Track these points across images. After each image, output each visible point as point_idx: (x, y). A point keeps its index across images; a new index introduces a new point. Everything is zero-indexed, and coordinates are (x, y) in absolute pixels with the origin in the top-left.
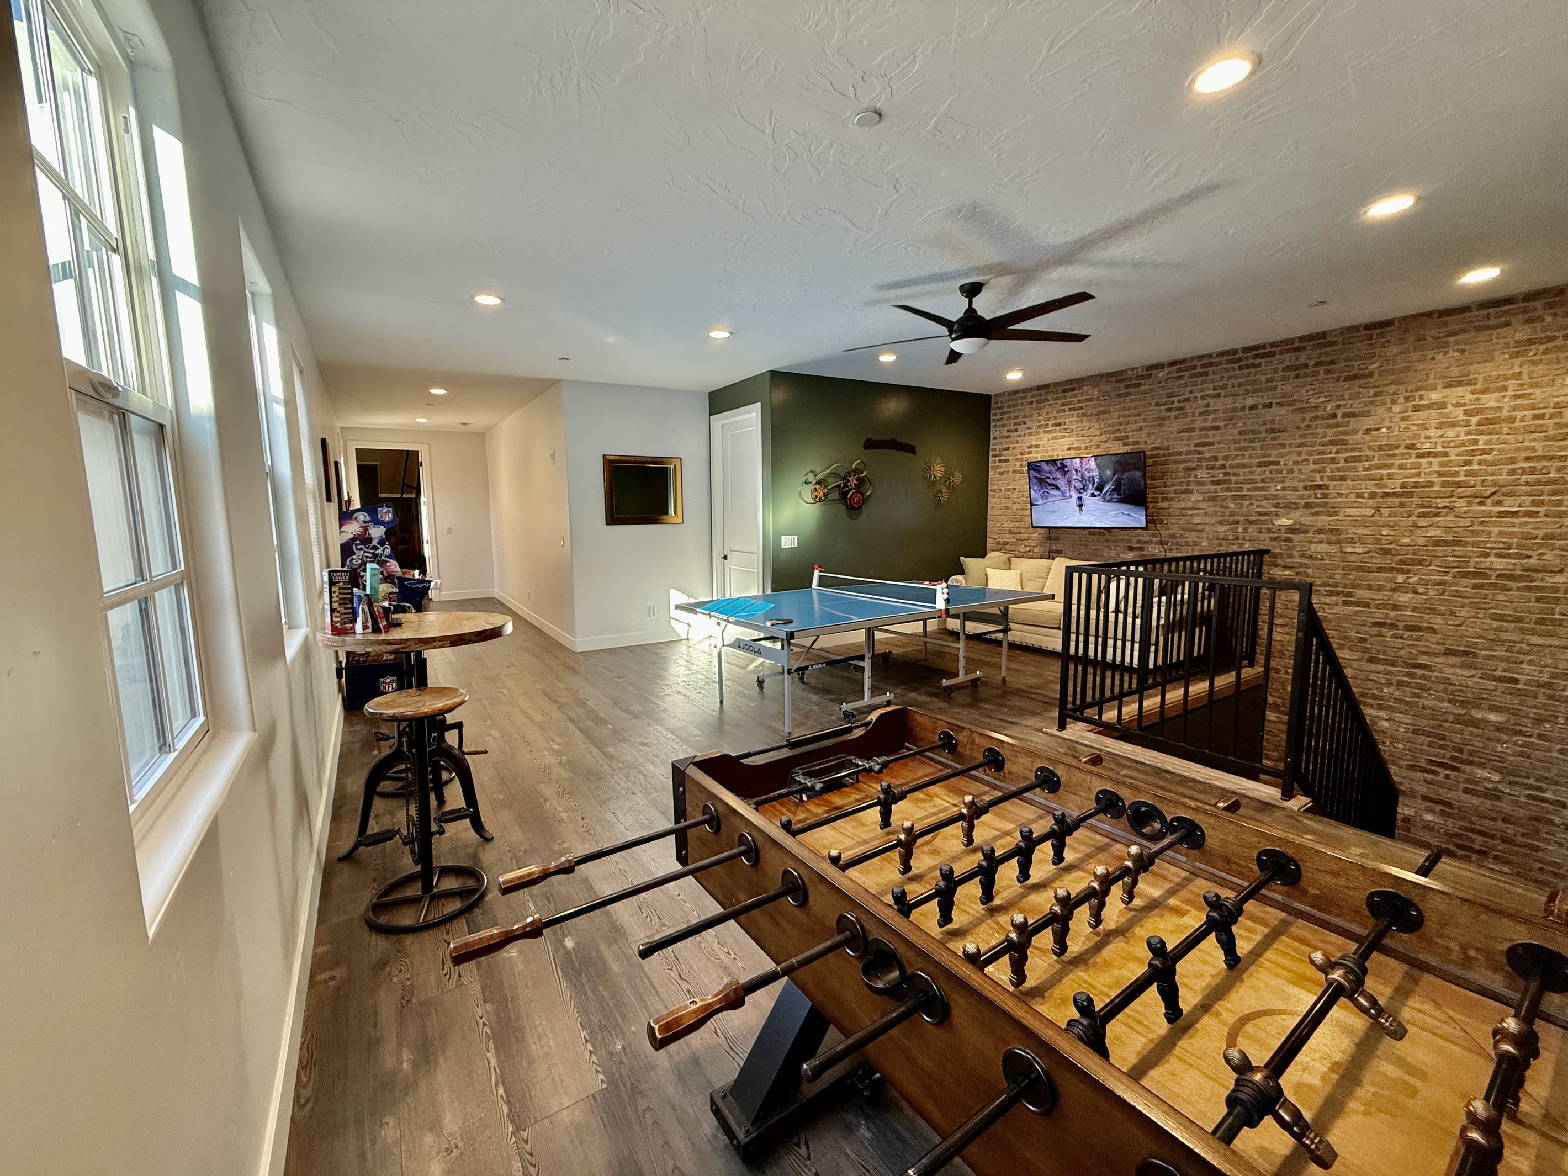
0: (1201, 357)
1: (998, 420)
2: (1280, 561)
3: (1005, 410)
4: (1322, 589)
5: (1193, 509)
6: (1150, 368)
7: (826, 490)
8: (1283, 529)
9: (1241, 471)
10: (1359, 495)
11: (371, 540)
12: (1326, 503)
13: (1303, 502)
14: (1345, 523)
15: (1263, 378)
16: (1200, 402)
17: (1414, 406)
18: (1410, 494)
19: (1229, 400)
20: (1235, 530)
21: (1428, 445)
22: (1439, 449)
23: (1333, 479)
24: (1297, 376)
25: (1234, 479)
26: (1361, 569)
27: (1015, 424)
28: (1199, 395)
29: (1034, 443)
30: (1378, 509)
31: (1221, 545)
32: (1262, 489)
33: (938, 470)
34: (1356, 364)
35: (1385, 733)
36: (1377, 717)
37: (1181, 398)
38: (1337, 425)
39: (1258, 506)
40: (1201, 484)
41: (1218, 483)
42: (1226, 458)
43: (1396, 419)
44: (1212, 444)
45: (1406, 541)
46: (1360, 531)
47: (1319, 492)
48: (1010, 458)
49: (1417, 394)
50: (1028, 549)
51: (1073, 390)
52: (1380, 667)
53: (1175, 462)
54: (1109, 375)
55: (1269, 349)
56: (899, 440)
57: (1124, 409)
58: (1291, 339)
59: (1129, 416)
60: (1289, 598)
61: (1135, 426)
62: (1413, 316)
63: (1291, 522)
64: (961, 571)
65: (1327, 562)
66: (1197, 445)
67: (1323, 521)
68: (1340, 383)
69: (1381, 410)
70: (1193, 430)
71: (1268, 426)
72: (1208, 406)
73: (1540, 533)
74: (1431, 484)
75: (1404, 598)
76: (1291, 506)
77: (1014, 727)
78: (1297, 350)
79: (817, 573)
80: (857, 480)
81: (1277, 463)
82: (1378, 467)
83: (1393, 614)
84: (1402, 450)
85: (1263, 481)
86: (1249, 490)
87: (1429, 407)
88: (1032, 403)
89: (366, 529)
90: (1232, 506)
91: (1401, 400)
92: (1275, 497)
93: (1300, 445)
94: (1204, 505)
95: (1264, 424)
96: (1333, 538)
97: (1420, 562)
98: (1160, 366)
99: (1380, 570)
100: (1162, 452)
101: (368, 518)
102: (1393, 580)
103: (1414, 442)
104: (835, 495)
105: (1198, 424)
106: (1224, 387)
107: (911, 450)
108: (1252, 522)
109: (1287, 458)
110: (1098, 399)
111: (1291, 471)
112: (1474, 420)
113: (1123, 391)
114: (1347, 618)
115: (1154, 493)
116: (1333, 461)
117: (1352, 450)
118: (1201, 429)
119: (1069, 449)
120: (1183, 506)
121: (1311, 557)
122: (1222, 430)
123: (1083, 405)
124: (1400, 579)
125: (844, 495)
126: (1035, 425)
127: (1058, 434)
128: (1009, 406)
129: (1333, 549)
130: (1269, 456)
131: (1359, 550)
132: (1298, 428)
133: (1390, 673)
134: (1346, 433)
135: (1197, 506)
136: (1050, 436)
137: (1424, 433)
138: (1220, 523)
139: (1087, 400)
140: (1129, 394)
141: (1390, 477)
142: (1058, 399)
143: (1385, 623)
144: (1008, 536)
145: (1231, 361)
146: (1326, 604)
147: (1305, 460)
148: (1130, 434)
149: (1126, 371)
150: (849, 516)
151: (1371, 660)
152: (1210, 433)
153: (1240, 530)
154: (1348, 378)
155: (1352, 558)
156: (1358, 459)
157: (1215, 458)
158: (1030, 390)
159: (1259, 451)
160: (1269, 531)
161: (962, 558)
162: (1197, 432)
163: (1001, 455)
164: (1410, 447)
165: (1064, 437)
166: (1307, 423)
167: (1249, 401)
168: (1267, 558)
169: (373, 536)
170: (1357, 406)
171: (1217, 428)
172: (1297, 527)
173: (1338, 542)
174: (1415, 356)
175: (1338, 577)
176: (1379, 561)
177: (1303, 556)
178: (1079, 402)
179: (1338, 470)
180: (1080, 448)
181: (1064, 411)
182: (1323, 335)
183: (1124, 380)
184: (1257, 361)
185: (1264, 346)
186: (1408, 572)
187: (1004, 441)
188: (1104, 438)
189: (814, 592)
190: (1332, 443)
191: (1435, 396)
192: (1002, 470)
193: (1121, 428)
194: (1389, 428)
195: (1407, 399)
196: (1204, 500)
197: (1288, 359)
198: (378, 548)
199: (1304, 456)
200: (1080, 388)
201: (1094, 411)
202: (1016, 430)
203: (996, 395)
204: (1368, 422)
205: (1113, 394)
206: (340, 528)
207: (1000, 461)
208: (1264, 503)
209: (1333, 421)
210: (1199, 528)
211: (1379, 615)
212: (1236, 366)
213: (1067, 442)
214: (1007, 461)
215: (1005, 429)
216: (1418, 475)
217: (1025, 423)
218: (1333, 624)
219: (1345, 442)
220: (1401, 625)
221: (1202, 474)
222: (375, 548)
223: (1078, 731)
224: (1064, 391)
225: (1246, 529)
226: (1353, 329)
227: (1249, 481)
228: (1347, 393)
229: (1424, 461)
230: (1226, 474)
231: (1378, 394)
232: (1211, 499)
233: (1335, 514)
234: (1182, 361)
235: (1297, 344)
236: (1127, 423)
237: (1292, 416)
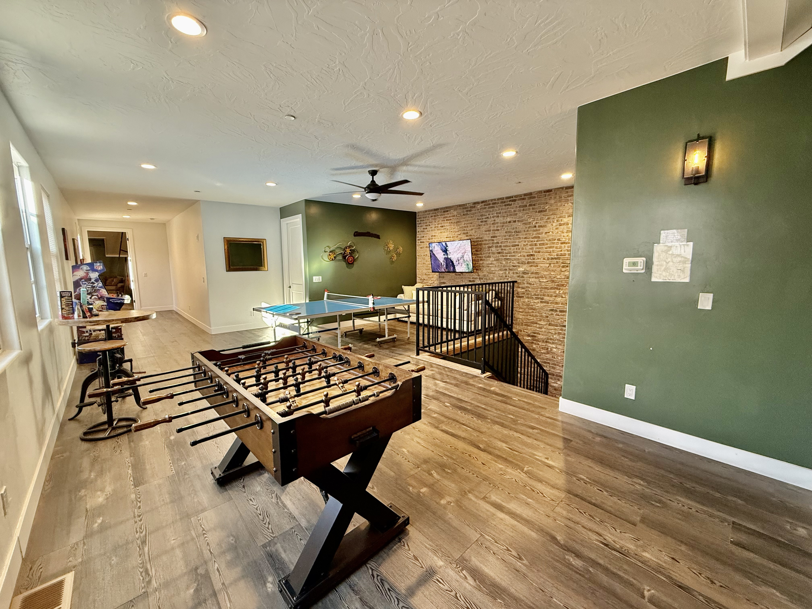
0: (492, 200)
1: (419, 224)
2: (520, 286)
3: (422, 219)
4: (534, 297)
5: (491, 264)
6: (475, 203)
7: (335, 255)
8: (521, 272)
9: (507, 248)
10: (544, 259)
11: (90, 279)
12: (534, 262)
13: (527, 261)
14: (540, 270)
15: (513, 210)
16: (492, 219)
17: (559, 224)
18: (559, 258)
19: (501, 218)
20: (505, 273)
21: (564, 239)
22: (567, 241)
23: (536, 252)
24: (523, 210)
25: (505, 251)
26: (546, 288)
27: (426, 226)
28: (492, 216)
29: (433, 235)
30: (550, 264)
31: (501, 279)
32: (514, 256)
33: (391, 246)
34: (542, 206)
35: (555, 353)
36: (552, 347)
37: (486, 217)
38: (536, 230)
39: (513, 263)
40: (493, 253)
41: (499, 253)
42: (502, 243)
43: (554, 229)
44: (496, 237)
45: (559, 277)
46: (545, 273)
47: (532, 257)
48: (424, 241)
49: (560, 219)
50: (432, 282)
51: (447, 211)
52: (552, 327)
53: (485, 244)
54: (460, 206)
55: (514, 198)
56: (371, 232)
57: (466, 221)
58: (520, 195)
59: (468, 224)
60: (524, 301)
61: (470, 228)
62: (558, 188)
63: (523, 269)
64: (402, 292)
65: (535, 285)
66: (492, 237)
67: (534, 269)
68: (537, 213)
69: (550, 225)
70: (490, 231)
71: (515, 230)
72: (495, 220)
74: (565, 255)
75: (559, 299)
76: (523, 263)
77: (401, 356)
78: (523, 199)
79: (326, 293)
80: (350, 250)
81: (518, 245)
82: (550, 247)
83: (555, 306)
84: (556, 241)
85: (514, 252)
86: (509, 256)
87: (564, 224)
88: (432, 216)
89: (88, 274)
90: (504, 263)
91: (555, 221)
92: (518, 259)
93: (526, 238)
94: (495, 262)
95: (514, 229)
96: (537, 276)
97: (563, 285)
98: (478, 203)
99: (551, 288)
100: (480, 240)
101: (89, 268)
102: (555, 292)
103: (560, 238)
104: (340, 257)
105: (492, 229)
106: (500, 213)
107: (378, 237)
108: (511, 270)
109: (521, 243)
111: (523, 249)
113: (465, 213)
114: (542, 308)
115: (478, 257)
116: (536, 245)
117: (542, 240)
118: (493, 231)
119: (447, 238)
120: (487, 263)
121: (530, 284)
122: (500, 231)
123: (451, 218)
124: (557, 292)
125: (344, 257)
126: (433, 226)
127: (442, 231)
128: (423, 218)
129: (537, 280)
130: (516, 242)
131: (545, 281)
132: (524, 231)
133: (555, 329)
134: (539, 234)
135: (493, 263)
136: (439, 231)
137: (562, 234)
138: (501, 270)
139: (453, 216)
140: (467, 214)
141: (553, 251)
142: (442, 215)
143: (553, 310)
144: (425, 276)
145: (502, 202)
146: (535, 303)
147: (527, 244)
148: (468, 232)
149: (466, 204)
150: (347, 267)
151: (549, 325)
152: (496, 232)
153: (507, 273)
154: (539, 212)
155: (543, 284)
156: (543, 244)
157: (498, 243)
158: (431, 210)
159: (512, 240)
160: (517, 273)
161: (403, 286)
162: (492, 232)
163: (421, 240)
164: (559, 240)
165: (444, 232)
166: (527, 229)
167: (508, 219)
168: (516, 284)
169: (92, 277)
170: (542, 224)
171: (498, 230)
172: (525, 271)
173: (538, 278)
174: (559, 204)
175: (539, 291)
176: (550, 285)
177: (528, 283)
178: (450, 217)
179: (537, 248)
180: (450, 237)
181: (444, 220)
182: (531, 194)
183: (466, 208)
184: (510, 203)
185: (512, 197)
186: (560, 289)
187: (421, 233)
188: (459, 233)
189: (325, 302)
190: (535, 237)
191: (565, 220)
192: (422, 246)
193: (465, 229)
194: (552, 232)
195: (557, 221)
196: (495, 260)
197: (520, 203)
198: (94, 283)
199: (527, 243)
200: (450, 211)
201: (455, 221)
202: (426, 228)
203: (418, 212)
204: (546, 230)
205: (462, 214)
206: (73, 273)
207: (421, 242)
208: (515, 262)
209: (535, 229)
210: (493, 272)
211: (551, 306)
212: (504, 204)
213: (445, 234)
214: (423, 242)
215: (422, 228)
216: (561, 251)
217: (430, 225)
218: (538, 311)
219: (539, 237)
220: (558, 310)
221: (494, 249)
222: (93, 283)
223: (424, 356)
224: (444, 212)
225: (509, 273)
226: (540, 192)
227: (510, 253)
228: (539, 218)
229: (563, 245)
230: (502, 249)
231: (548, 219)
232: (497, 260)
233: (537, 266)
234: (486, 201)
235: (523, 197)
236: (467, 227)
237: (522, 226)
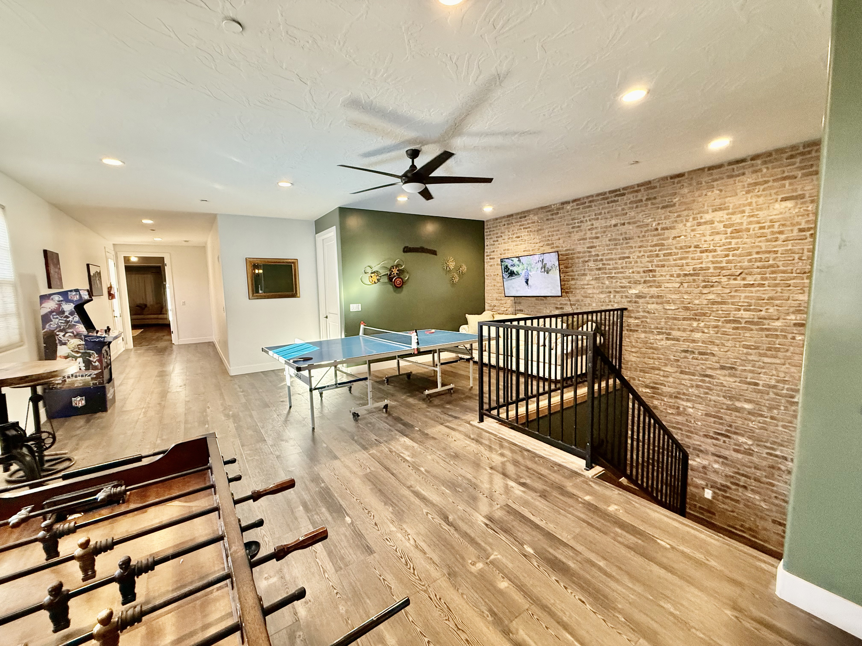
0: (588, 197)
1: (488, 235)
2: (632, 315)
3: (492, 229)
4: (655, 331)
5: (588, 285)
6: (563, 203)
7: (378, 277)
8: (634, 296)
9: (611, 262)
10: (672, 276)
11: (63, 312)
12: (655, 281)
13: (643, 280)
14: (664, 292)
15: (620, 208)
16: (589, 223)
17: (698, 223)
18: (698, 275)
19: (603, 221)
20: (609, 297)
21: (706, 246)
22: (712, 247)
23: (657, 266)
24: (637, 207)
25: (608, 267)
26: (675, 319)
27: (497, 237)
28: (588, 218)
29: (507, 248)
30: (682, 283)
31: (602, 306)
32: (622, 273)
33: (452, 265)
34: (667, 199)
35: (691, 415)
36: (687, 406)
37: (579, 221)
38: (659, 235)
39: (620, 283)
40: (591, 270)
41: (600, 269)
42: (603, 255)
43: (689, 231)
44: (595, 247)
45: (697, 302)
46: (673, 296)
47: (651, 274)
48: (495, 257)
49: (699, 216)
50: (506, 309)
51: (525, 217)
52: (687, 377)
53: (578, 258)
54: (542, 208)
55: (622, 192)
56: (425, 247)
57: (550, 227)
58: (632, 186)
59: (554, 231)
60: (638, 336)
61: (557, 237)
62: (695, 171)
63: (637, 292)
64: (466, 323)
65: (657, 315)
66: (588, 248)
67: (654, 291)
68: (660, 210)
69: (681, 225)
70: (585, 239)
71: (624, 236)
72: (593, 225)
73: (766, 296)
74: (708, 269)
75: (697, 336)
76: (636, 282)
78: (637, 191)
79: (362, 327)
80: (398, 271)
81: (629, 257)
82: (681, 259)
83: (691, 345)
84: (692, 249)
85: (622, 268)
86: (615, 273)
87: (705, 223)
88: (505, 225)
89: (60, 305)
90: (607, 282)
91: (691, 220)
92: (629, 277)
93: (641, 247)
94: (593, 282)
95: (621, 234)
96: (659, 300)
97: (704, 314)
98: (568, 203)
99: (684, 319)
100: (571, 252)
101: (61, 299)
102: (690, 325)
103: (698, 244)
104: (385, 279)
105: (588, 235)
106: (600, 214)
107: (434, 253)
108: (618, 292)
109: (634, 254)
110: (538, 222)
111: (636, 262)
112: (729, 230)
113: (550, 217)
114: (668, 348)
115: (568, 276)
116: (657, 256)
117: (667, 249)
118: (590, 239)
119: (524, 251)
120: (582, 283)
121: (648, 312)
122: (600, 239)
123: (530, 225)
124: (695, 324)
125: (390, 279)
126: (506, 237)
127: (518, 243)
128: (493, 227)
129: (659, 307)
130: (625, 253)
131: (673, 308)
132: (639, 237)
133: (691, 380)
134: (663, 239)
135: (590, 283)
136: (514, 243)
137: (703, 239)
138: (602, 293)
139: (532, 223)
140: (553, 219)
141: (687, 264)
142: (518, 222)
143: (688, 350)
144: (495, 301)
145: (604, 199)
146: (657, 339)
147: (643, 255)
148: (554, 242)
149: (551, 205)
150: (395, 291)
151: (682, 372)
152: (594, 240)
153: (612, 296)
154: (663, 207)
155: (670, 312)
156: (670, 254)
157: (598, 255)
158: (504, 217)
159: (619, 250)
160: (627, 297)
161: (467, 315)
162: (588, 240)
163: (490, 255)
164: (697, 247)
165: (521, 244)
166: (643, 234)
167: (613, 222)
168: (625, 313)
169: (65, 310)
170: (668, 223)
171: (597, 238)
172: (641, 294)
173: (662, 303)
174: (697, 194)
175: (663, 323)
176: (684, 314)
177: (644, 311)
178: (528, 224)
179: (660, 261)
180: (529, 251)
181: (521, 229)
182: (650, 182)
183: (549, 211)
184: (616, 199)
185: (619, 190)
186: (699, 320)
187: (491, 247)
188: (541, 244)
189: (361, 337)
190: (656, 245)
191: (707, 217)
192: (492, 263)
193: (550, 238)
194: (685, 236)
195: (694, 219)
196: (593, 279)
197: (631, 197)
198: (68, 317)
199: (642, 253)
200: (528, 216)
201: (536, 229)
202: (497, 241)
203: (487, 221)
204: (674, 233)
205: (545, 219)
206: (41, 305)
207: (490, 259)
208: (623, 281)
209: (656, 232)
210: (591, 296)
211: (685, 346)
212: (606, 201)
213: (523, 247)
214: (494, 258)
215: (492, 240)
216: (702, 263)
217: (501, 236)
218: (661, 351)
219: (663, 245)
220: (696, 352)
221: (591, 264)
222: (67, 317)
223: (490, 424)
224: (520, 218)
225: (615, 296)
226: (665, 179)
227: (615, 268)
228: (663, 217)
229: (704, 255)
230: (604, 264)
231: (679, 216)
232: (596, 279)
233: (660, 287)
234: (579, 200)
235: (636, 188)
236: (553, 235)
237: (635, 230)
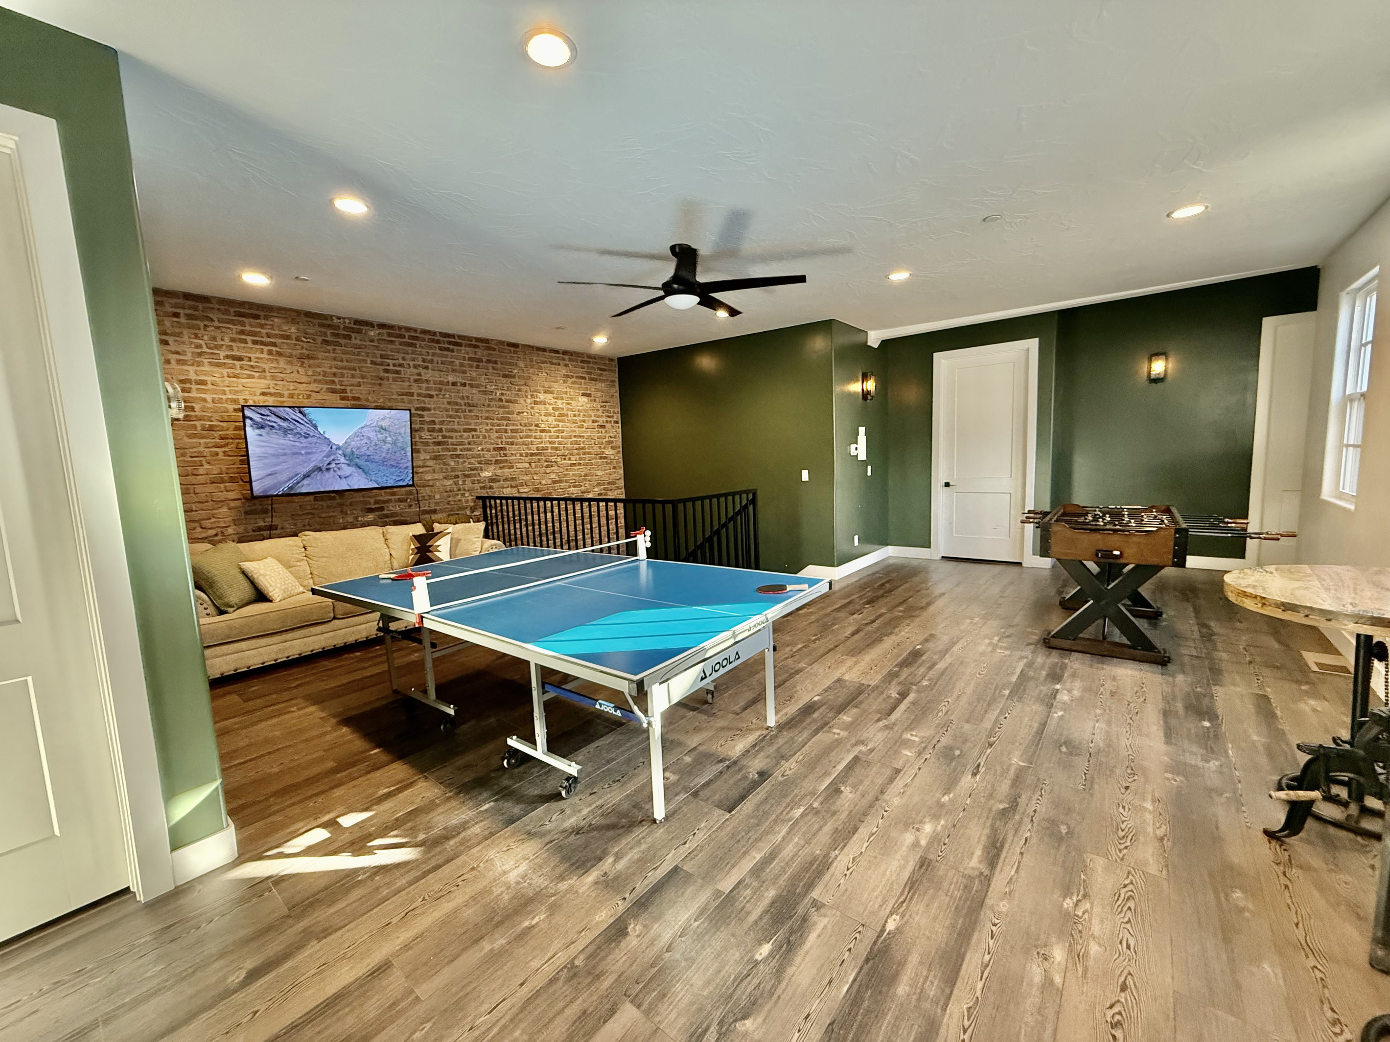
5: (424, 466)
6: (358, 322)
8: (487, 480)
9: (454, 434)
10: (521, 455)
12: (506, 460)
13: (494, 459)
15: (457, 362)
16: (413, 371)
17: (534, 401)
18: (541, 454)
19: (437, 374)
20: (456, 483)
21: (543, 425)
22: (547, 428)
23: (507, 443)
24: (477, 366)
25: (450, 440)
28: (412, 363)
30: (529, 463)
32: (469, 450)
34: (506, 367)
37: (396, 362)
38: (504, 407)
39: (470, 463)
40: (427, 444)
41: (439, 443)
42: (442, 423)
43: (529, 408)
44: (429, 410)
45: (544, 482)
46: (525, 478)
47: (501, 452)
49: (535, 394)
54: (310, 314)
55: (457, 340)
57: (335, 359)
59: (343, 368)
63: (490, 474)
66: (417, 409)
67: (507, 472)
68: (500, 378)
69: (522, 400)
70: (412, 394)
71: (466, 401)
72: (420, 375)
73: (583, 474)
74: (547, 448)
76: (489, 463)
78: (475, 346)
81: (475, 430)
82: (526, 437)
84: (533, 428)
85: (469, 443)
86: (461, 450)
87: (540, 403)
90: (452, 463)
91: (530, 396)
92: (479, 456)
93: (487, 418)
94: (431, 463)
95: (463, 398)
96: (513, 483)
98: (369, 324)
103: (538, 423)
105: (415, 390)
106: (431, 361)
108: (468, 476)
109: (480, 427)
111: (485, 437)
112: (557, 413)
113: (329, 338)
116: (506, 431)
117: (514, 425)
122: (435, 399)
123: (276, 340)
127: (238, 371)
130: (470, 424)
132: (483, 405)
134: (508, 413)
135: (425, 464)
137: (540, 418)
138: (445, 478)
139: (282, 337)
140: (339, 344)
141: (532, 443)
142: (231, 322)
145: (432, 341)
147: (491, 429)
148: (348, 388)
149: (331, 316)
152: (427, 400)
153: (460, 483)
154: (503, 376)
156: (516, 431)
157: (433, 422)
159: (463, 420)
160: (479, 482)
162: (416, 397)
164: (537, 425)
166: (488, 402)
167: (451, 379)
170: (511, 397)
171: (431, 396)
172: (494, 477)
174: (531, 371)
178: (267, 335)
179: (509, 437)
181: (243, 341)
182: (487, 341)
183: (330, 326)
184: (451, 347)
190: (502, 419)
191: (541, 397)
193: (336, 380)
194: (527, 413)
195: (532, 396)
196: (431, 459)
197: (470, 352)
199: (489, 426)
201: (295, 353)
204: (518, 407)
205: (319, 339)
208: (473, 460)
210: (431, 483)
212: (437, 346)
216: (542, 442)
219: (509, 419)
221: (426, 436)
225: (464, 481)
226: (501, 343)
227: (461, 444)
228: (505, 386)
229: (544, 434)
230: (444, 437)
231: (519, 390)
232: (435, 458)
233: (512, 467)
234: (391, 327)
235: (473, 343)
236: (342, 375)
237: (479, 396)
